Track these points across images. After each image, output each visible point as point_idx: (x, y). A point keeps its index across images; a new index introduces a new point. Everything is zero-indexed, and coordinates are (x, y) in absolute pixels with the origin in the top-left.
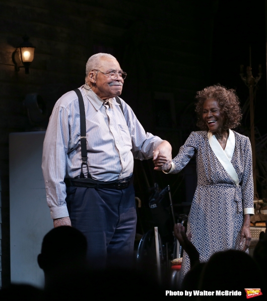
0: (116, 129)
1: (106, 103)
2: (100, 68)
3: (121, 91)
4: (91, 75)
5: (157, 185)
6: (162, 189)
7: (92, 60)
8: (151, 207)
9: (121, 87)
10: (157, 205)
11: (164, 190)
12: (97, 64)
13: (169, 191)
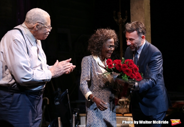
5: (60, 90)
6: (63, 92)
8: (56, 104)
10: (60, 103)
11: (64, 93)
13: (67, 93)
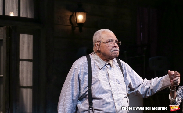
0: (114, 83)
1: (107, 64)
2: (102, 39)
3: (118, 54)
4: (97, 45)
7: (96, 34)
9: (118, 52)
12: (100, 37)
